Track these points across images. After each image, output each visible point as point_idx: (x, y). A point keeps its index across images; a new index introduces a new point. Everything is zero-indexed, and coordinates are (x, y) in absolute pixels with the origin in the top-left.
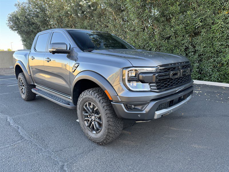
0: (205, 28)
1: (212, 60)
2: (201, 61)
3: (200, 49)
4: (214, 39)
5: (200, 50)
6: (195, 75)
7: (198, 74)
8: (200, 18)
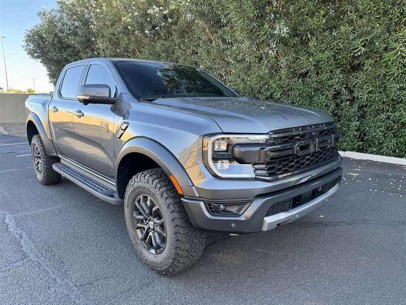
0: (371, 57)
1: (383, 116)
2: (363, 118)
3: (361, 95)
4: (387, 78)
6: (353, 142)
7: (358, 141)
8: (361, 40)
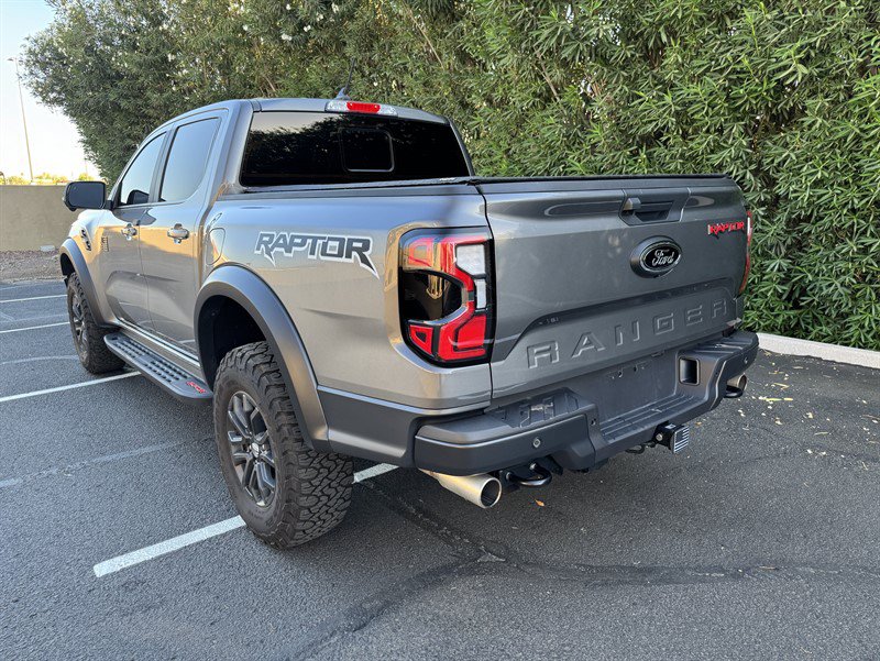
0: (822, 91)
1: (852, 246)
2: (800, 249)
3: (795, 191)
4: (865, 145)
5: (796, 198)
6: (772, 310)
7: (786, 308)
8: (798, 44)
